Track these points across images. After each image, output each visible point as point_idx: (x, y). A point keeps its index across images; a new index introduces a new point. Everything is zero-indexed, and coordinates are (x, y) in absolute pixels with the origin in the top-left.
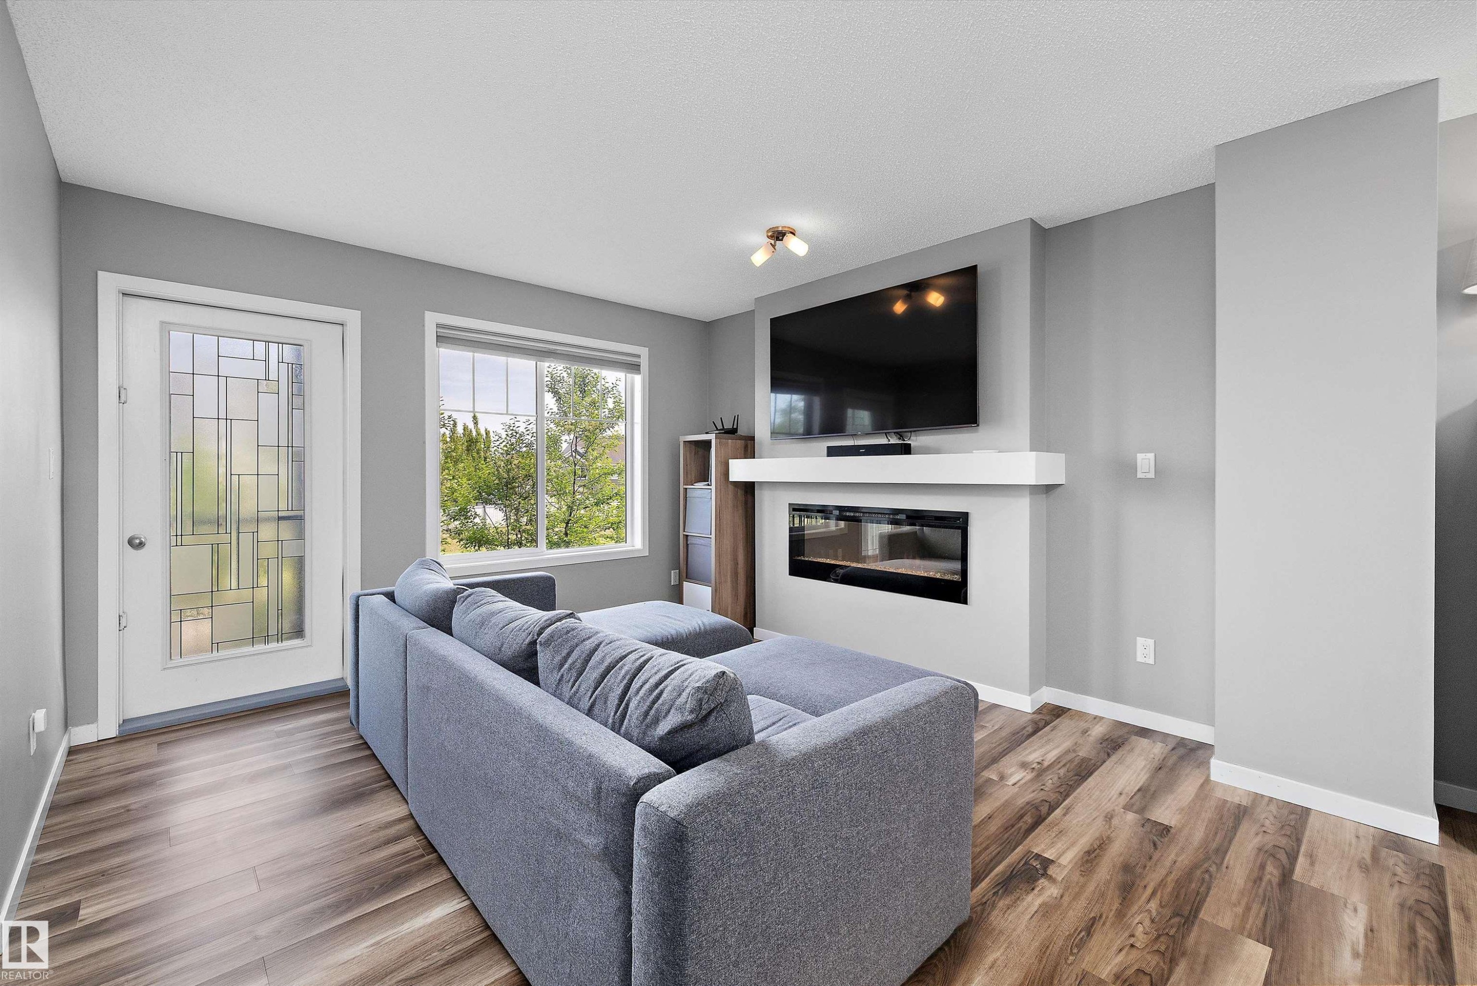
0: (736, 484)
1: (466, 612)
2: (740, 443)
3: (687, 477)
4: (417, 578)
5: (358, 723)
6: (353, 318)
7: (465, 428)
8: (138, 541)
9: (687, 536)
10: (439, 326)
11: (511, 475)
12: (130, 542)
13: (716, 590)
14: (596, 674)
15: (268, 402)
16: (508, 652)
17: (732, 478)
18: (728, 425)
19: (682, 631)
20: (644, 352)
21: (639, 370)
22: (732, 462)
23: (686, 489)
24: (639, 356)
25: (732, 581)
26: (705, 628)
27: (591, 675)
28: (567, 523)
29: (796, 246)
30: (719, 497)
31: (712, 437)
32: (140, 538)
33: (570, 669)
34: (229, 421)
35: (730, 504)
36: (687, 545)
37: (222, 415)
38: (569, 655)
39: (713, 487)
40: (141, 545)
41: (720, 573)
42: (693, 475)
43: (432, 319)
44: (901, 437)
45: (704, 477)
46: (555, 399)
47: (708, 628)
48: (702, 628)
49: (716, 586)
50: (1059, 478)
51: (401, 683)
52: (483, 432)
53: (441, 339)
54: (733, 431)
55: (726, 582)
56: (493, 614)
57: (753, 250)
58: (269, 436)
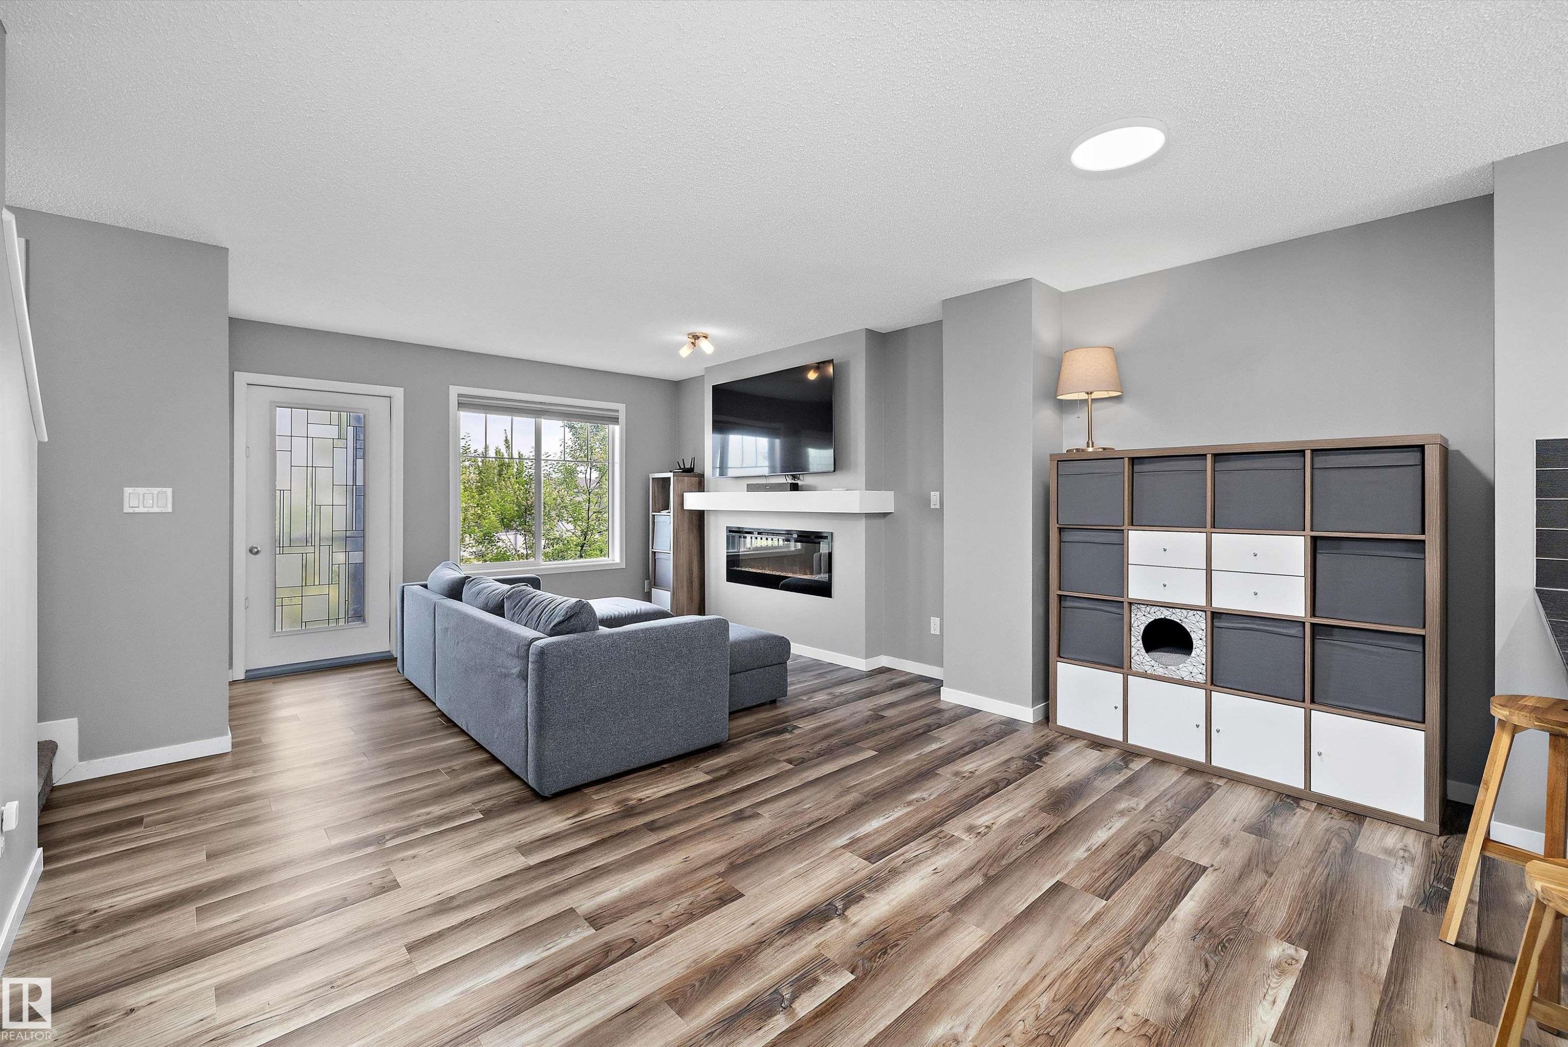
0: (691, 511)
1: (470, 589)
2: (695, 480)
3: (655, 505)
4: (442, 573)
5: (403, 670)
6: (398, 393)
7: (498, 452)
8: (256, 550)
9: (655, 552)
10: (459, 395)
11: (529, 503)
12: (251, 551)
13: (673, 594)
14: (530, 609)
15: (340, 454)
16: (491, 605)
17: (687, 507)
18: (688, 466)
19: (623, 613)
20: (621, 408)
21: (618, 422)
22: (687, 495)
23: (654, 515)
24: (617, 411)
25: (687, 587)
26: (641, 612)
27: (528, 609)
28: (582, 547)
29: (706, 346)
30: (676, 522)
31: (670, 475)
32: (256, 548)
33: (519, 608)
34: (314, 468)
35: (686, 526)
36: (655, 560)
37: (310, 464)
38: (519, 602)
39: (672, 514)
40: (257, 552)
41: (677, 581)
42: (660, 504)
43: (454, 391)
44: (794, 477)
45: (667, 507)
46: (572, 433)
47: (643, 611)
48: (639, 612)
49: (673, 590)
50: (890, 509)
51: (432, 632)
52: (516, 455)
53: (461, 405)
54: (690, 470)
55: (682, 587)
56: (485, 588)
57: (681, 345)
58: (340, 479)
